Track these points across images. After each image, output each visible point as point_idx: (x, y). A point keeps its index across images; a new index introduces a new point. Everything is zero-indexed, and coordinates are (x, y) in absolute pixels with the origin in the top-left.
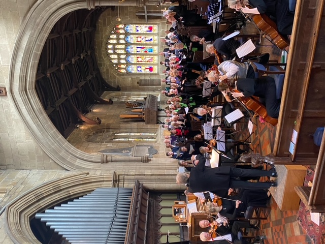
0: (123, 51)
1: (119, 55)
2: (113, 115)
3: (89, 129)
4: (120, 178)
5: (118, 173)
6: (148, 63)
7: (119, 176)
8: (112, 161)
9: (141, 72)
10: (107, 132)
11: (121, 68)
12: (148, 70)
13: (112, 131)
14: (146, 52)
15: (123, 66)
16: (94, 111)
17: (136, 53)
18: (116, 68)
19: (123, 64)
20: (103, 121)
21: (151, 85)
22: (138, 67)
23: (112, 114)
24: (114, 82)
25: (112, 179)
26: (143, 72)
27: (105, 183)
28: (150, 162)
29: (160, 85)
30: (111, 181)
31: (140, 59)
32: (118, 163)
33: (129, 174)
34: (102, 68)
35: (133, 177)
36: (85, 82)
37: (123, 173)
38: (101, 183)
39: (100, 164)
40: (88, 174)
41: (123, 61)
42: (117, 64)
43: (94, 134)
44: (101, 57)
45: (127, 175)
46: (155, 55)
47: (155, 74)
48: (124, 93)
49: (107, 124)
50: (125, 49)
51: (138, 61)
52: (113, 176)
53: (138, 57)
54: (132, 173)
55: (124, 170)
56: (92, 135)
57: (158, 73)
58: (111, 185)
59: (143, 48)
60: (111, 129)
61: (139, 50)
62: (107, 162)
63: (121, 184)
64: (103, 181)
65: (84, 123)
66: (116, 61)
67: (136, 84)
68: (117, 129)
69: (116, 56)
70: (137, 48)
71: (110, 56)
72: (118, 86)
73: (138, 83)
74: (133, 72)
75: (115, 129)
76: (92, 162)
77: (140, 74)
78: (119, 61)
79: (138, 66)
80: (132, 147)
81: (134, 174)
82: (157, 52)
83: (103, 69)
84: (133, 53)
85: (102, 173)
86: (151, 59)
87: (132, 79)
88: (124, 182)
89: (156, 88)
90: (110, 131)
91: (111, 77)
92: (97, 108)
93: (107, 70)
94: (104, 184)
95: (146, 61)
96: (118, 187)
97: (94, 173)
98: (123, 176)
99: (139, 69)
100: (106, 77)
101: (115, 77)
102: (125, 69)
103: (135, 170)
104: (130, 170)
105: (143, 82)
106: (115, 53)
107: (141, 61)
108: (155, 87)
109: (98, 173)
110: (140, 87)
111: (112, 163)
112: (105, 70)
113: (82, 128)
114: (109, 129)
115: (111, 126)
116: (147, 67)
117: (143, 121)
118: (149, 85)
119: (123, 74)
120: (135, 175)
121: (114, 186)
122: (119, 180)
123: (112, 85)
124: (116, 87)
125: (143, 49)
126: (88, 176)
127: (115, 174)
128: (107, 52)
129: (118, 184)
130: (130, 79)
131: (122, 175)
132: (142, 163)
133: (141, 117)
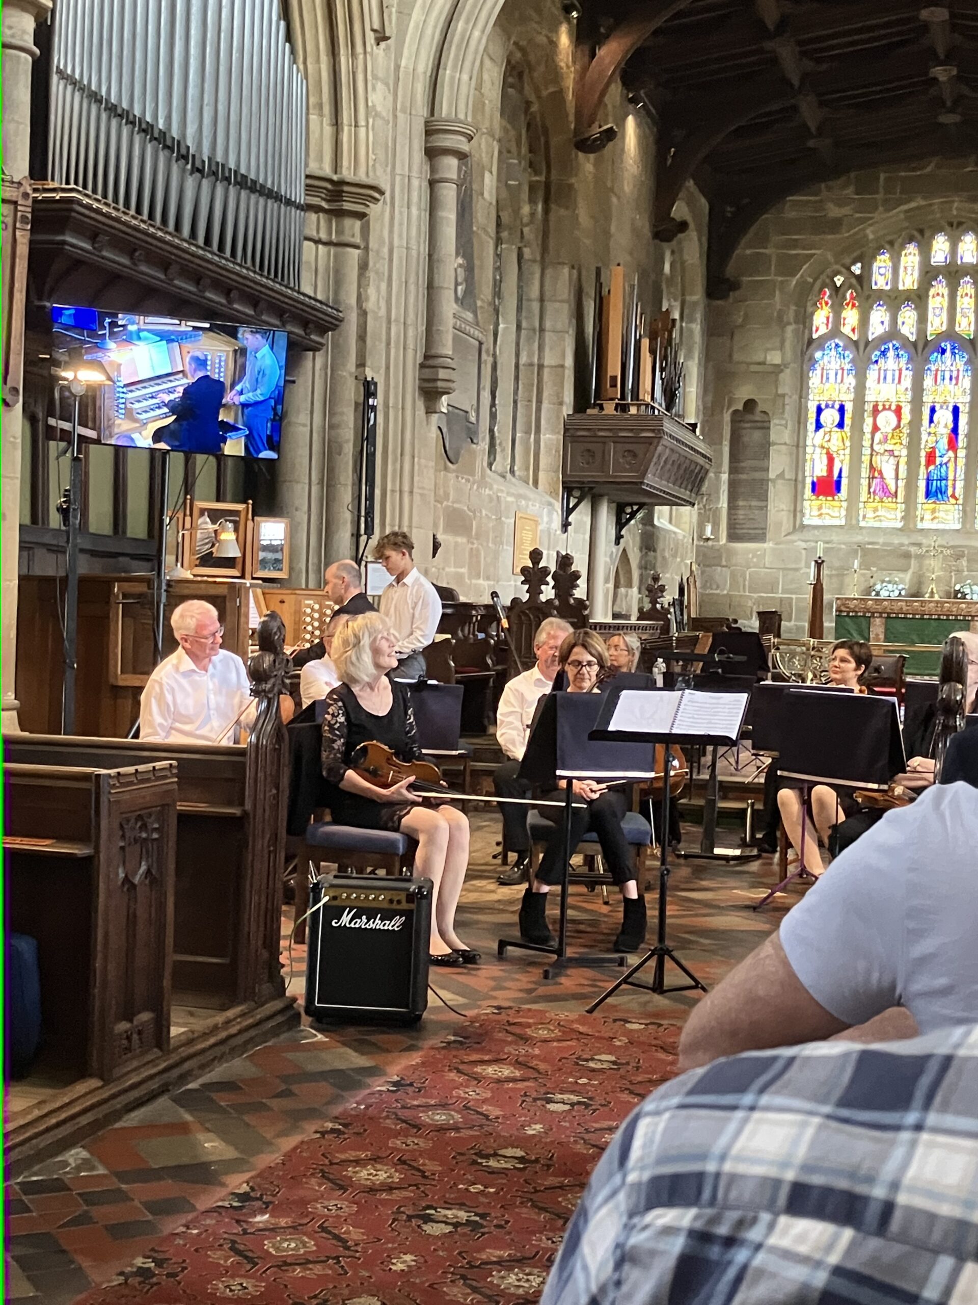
0: (937, 324)
1: (919, 298)
2: (607, 234)
3: (555, 75)
4: (348, 222)
5: (374, 210)
6: (865, 473)
7: (361, 216)
8: (432, 183)
9: (811, 426)
10: (532, 187)
11: (837, 309)
12: (821, 470)
13: (533, 214)
14: (931, 458)
15: (851, 316)
16: (631, 122)
17: (928, 399)
18: (839, 280)
19: (864, 321)
20: (587, 164)
21: (732, 484)
22: (842, 410)
23: (613, 229)
24: (758, 264)
25: (347, 173)
26: (814, 439)
27: (328, 130)
28: (420, 404)
29: (733, 536)
30: (336, 168)
31: (887, 420)
32: (426, 216)
33: (371, 274)
34: (850, 191)
35: (353, 301)
36: (796, 82)
37: (372, 244)
38: (327, 109)
39: (422, 111)
40: (381, 37)
41: (879, 321)
42: (863, 280)
43: (528, 104)
44: (909, 191)
45: (363, 266)
46: (909, 515)
47: (796, 511)
48: (699, 316)
49: (571, 186)
50: (950, 335)
51: (876, 412)
52: (362, 178)
53: (898, 411)
54: (371, 291)
55: (386, 250)
56: (521, 91)
57: (803, 527)
58: (314, 168)
59: (953, 444)
60: (546, 211)
61: (944, 417)
62: (432, 153)
63: (315, 224)
64: (337, 123)
65: (586, 48)
66: (880, 279)
67: (743, 392)
68: (544, 249)
69: (909, 280)
70: (956, 411)
71: (912, 248)
72: (734, 286)
73: (750, 405)
74: (814, 379)
75: (546, 235)
76: (438, 65)
77: (801, 421)
78: (880, 296)
79: (849, 407)
80: (475, 313)
81: (370, 305)
82: (926, 525)
83: (840, 203)
84: (928, 382)
85: (379, 122)
86: (885, 489)
87: (778, 369)
88: (325, 244)
89: (717, 511)
90: (532, 201)
91: (795, 244)
92: (642, 139)
93: (835, 225)
94: (320, 127)
95: (877, 460)
96: (308, 208)
97: (381, 74)
98: (357, 240)
99: (830, 417)
100: (790, 214)
101: (789, 267)
102: (835, 332)
103: (383, 312)
104: (384, 286)
105: (753, 437)
106: (929, 274)
107: (876, 428)
108: (723, 503)
109: (379, 98)
110: (727, 417)
111: (425, 184)
112: (834, 211)
113: (564, 40)
114: (546, 201)
115: (558, 212)
116: (842, 463)
117: (582, 402)
118: (733, 470)
119: (805, 320)
120: (363, 314)
121: (313, 182)
122: (340, 214)
123: (744, 250)
124: (730, 271)
125: (943, 444)
126: (371, 37)
127: (372, 192)
128: (940, 230)
129: (317, 209)
130: (775, 358)
131: (365, 231)
132: (419, 359)
133: (610, 392)
